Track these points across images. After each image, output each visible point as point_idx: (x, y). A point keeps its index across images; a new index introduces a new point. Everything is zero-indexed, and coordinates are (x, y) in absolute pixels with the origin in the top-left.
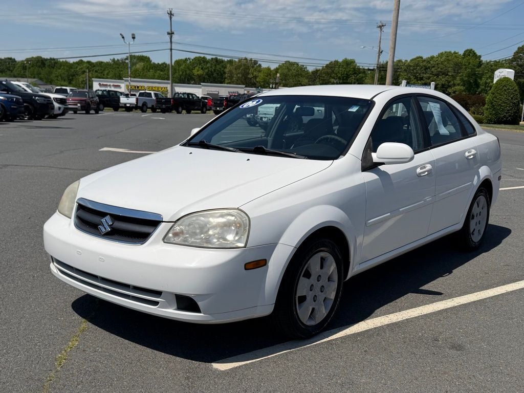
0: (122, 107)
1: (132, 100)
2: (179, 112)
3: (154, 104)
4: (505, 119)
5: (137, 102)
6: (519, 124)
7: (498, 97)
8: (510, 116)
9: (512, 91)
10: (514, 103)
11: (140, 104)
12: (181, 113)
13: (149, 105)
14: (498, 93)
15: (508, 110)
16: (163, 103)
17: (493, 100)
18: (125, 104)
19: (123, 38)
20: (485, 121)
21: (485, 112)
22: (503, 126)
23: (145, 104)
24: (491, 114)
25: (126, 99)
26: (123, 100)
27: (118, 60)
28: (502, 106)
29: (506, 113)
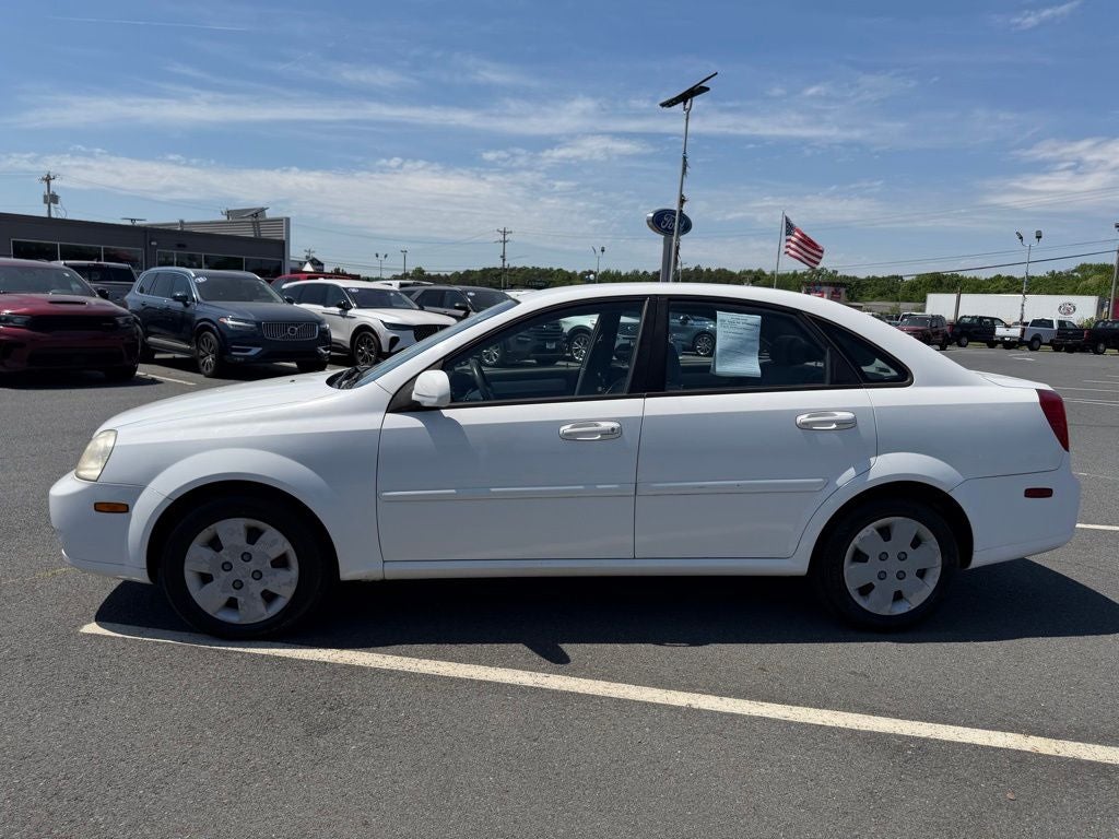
0: (1000, 342)
1: (1016, 332)
2: (1097, 352)
3: (1053, 337)
5: (1022, 335)
11: (1027, 338)
12: (1102, 353)
13: (1046, 339)
16: (1069, 337)
18: (1003, 338)
19: (1021, 238)
23: (1037, 338)
25: (1005, 329)
26: (1000, 331)
27: (1060, 273)
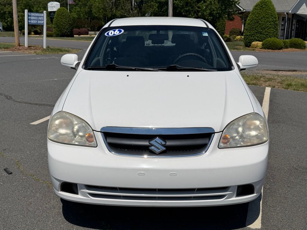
4: (66, 34)
6: (73, 36)
7: (60, 20)
8: (69, 32)
9: (67, 16)
10: (70, 24)
14: (59, 18)
15: (67, 28)
17: (57, 21)
20: (54, 35)
21: (53, 30)
22: (65, 38)
24: (57, 31)
28: (64, 26)
29: (67, 30)
